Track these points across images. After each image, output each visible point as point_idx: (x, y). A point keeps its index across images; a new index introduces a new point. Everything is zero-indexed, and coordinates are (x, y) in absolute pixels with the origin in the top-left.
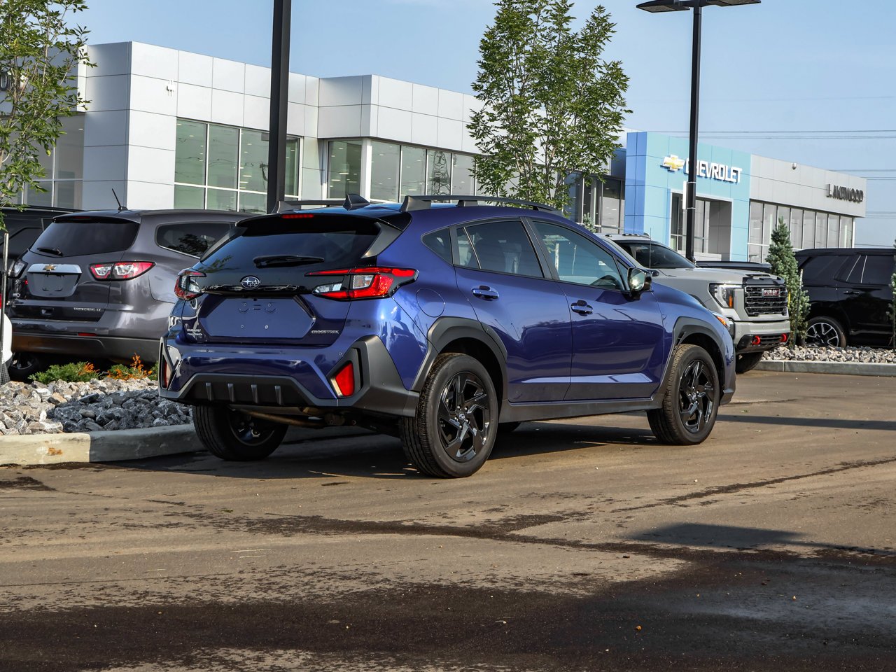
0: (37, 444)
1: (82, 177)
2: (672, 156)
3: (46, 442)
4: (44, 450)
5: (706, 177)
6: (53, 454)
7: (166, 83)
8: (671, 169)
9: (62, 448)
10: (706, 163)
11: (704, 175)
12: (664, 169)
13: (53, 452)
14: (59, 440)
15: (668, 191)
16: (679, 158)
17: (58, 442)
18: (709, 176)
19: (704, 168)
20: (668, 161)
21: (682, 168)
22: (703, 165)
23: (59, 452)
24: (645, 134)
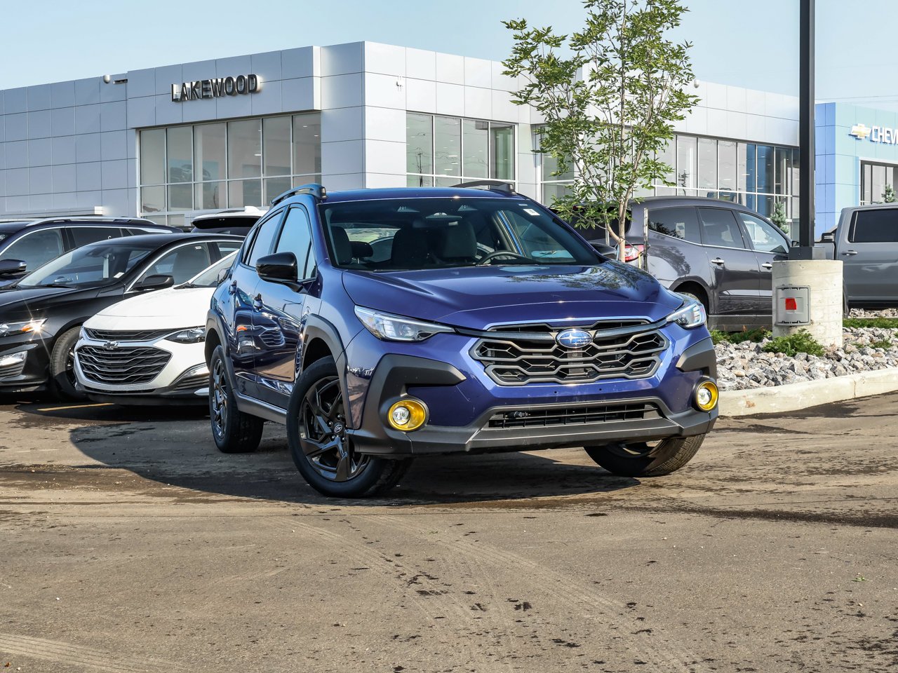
0: (738, 399)
1: (320, 172)
2: (859, 124)
3: (744, 396)
4: (743, 403)
5: (891, 143)
6: (749, 406)
7: (396, 79)
8: (859, 137)
9: (755, 401)
10: (890, 130)
11: (889, 142)
12: (851, 137)
13: (750, 405)
14: (752, 394)
15: (857, 158)
16: (866, 126)
17: (752, 396)
18: (893, 142)
19: (889, 135)
20: (855, 130)
21: (868, 136)
22: (888, 132)
23: (753, 405)
24: (834, 104)
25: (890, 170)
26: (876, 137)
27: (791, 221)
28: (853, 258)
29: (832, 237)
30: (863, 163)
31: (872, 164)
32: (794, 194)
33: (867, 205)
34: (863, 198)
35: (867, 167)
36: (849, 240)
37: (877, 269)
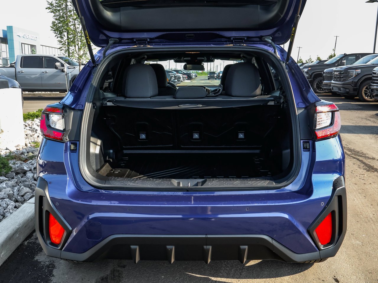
8: (20, 36)
15: (20, 42)
25: (29, 46)
26: (25, 36)
27: (2, 58)
28: (23, 73)
29: (14, 65)
30: (22, 43)
31: (24, 44)
32: (2, 51)
33: (24, 55)
34: (22, 53)
35: (23, 45)
36: (21, 67)
37: (31, 77)
